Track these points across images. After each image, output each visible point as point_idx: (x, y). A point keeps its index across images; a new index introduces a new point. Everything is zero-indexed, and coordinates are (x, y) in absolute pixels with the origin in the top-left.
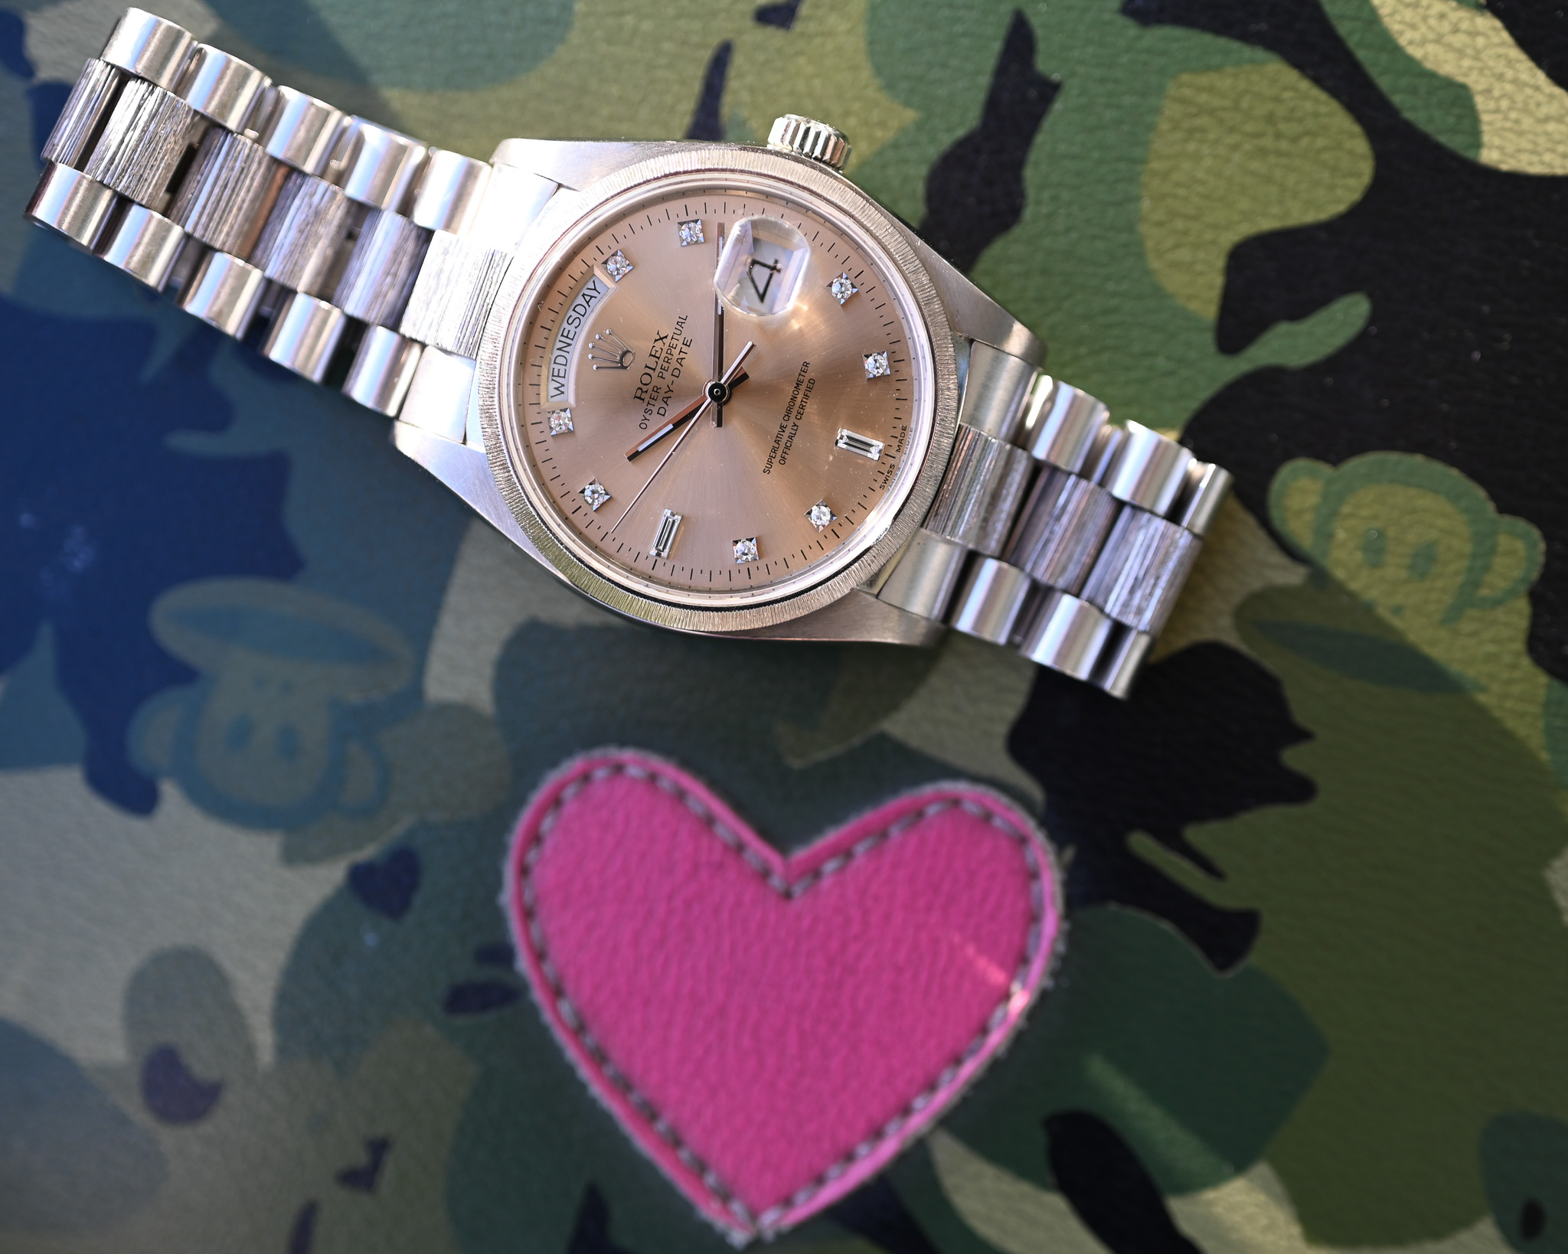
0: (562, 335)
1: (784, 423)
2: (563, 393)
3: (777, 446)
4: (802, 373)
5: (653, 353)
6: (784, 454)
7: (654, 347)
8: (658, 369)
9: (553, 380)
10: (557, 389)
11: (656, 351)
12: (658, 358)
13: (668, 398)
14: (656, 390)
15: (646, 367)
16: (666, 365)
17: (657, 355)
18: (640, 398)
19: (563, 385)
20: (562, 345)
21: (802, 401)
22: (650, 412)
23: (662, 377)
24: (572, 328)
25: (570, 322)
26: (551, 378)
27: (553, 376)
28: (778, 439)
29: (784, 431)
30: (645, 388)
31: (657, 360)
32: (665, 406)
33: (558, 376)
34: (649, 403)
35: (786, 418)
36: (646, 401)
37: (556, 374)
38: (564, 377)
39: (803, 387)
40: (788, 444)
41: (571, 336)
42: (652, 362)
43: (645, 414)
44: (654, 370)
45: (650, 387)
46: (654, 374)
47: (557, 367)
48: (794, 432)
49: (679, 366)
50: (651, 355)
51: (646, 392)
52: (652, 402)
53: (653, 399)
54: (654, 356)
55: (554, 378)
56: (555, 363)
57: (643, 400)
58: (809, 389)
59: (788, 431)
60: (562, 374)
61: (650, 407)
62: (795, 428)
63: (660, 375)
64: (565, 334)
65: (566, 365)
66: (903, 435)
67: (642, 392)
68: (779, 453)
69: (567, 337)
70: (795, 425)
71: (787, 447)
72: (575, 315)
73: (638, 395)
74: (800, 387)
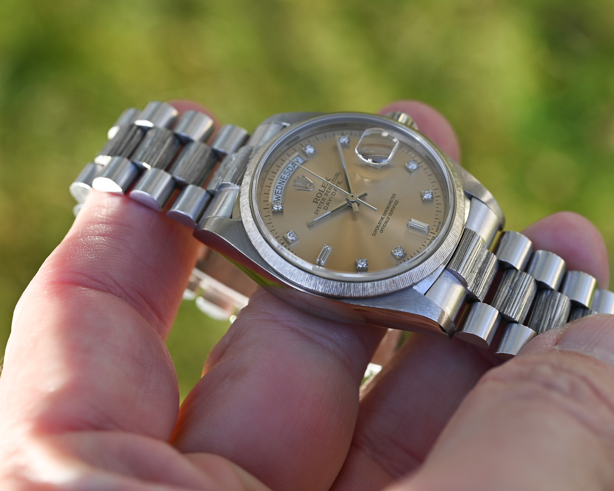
0: (281, 178)
1: (383, 217)
2: (279, 200)
3: (379, 225)
4: (392, 198)
5: (323, 185)
6: (382, 229)
7: (324, 183)
8: (325, 192)
9: (275, 195)
10: (277, 198)
11: (325, 185)
12: (326, 188)
13: (329, 203)
14: (324, 199)
15: (320, 190)
16: (329, 190)
17: (325, 186)
18: (316, 202)
19: (280, 197)
20: (280, 182)
21: (392, 209)
22: (320, 208)
23: (327, 195)
24: (286, 176)
25: (285, 173)
26: (274, 194)
27: (275, 193)
28: (380, 223)
29: (383, 220)
30: (318, 199)
31: (325, 188)
32: (327, 206)
33: (278, 193)
34: (320, 204)
35: (384, 215)
36: (318, 204)
37: (277, 192)
38: (281, 194)
39: (392, 204)
40: (385, 225)
41: (285, 178)
42: (322, 189)
43: (318, 209)
44: (323, 192)
45: (321, 199)
46: (323, 194)
47: (277, 190)
48: (388, 220)
49: (335, 191)
50: (322, 186)
51: (319, 200)
52: (321, 204)
53: (322, 203)
54: (324, 187)
55: (276, 194)
56: (277, 188)
57: (317, 203)
58: (396, 204)
59: (385, 220)
60: (280, 192)
61: (320, 206)
62: (388, 219)
63: (326, 194)
64: (282, 177)
65: (282, 189)
66: (439, 225)
67: (317, 200)
68: (380, 228)
69: (283, 179)
70: (388, 218)
71: (384, 226)
72: (287, 171)
73: (315, 201)
74: (391, 203)
